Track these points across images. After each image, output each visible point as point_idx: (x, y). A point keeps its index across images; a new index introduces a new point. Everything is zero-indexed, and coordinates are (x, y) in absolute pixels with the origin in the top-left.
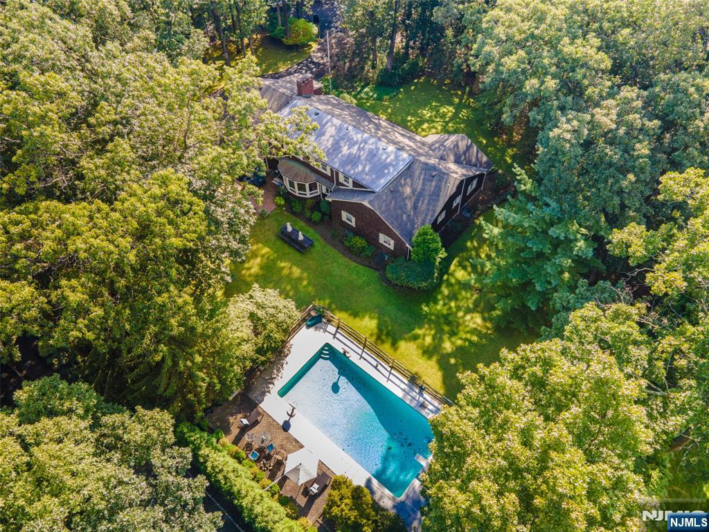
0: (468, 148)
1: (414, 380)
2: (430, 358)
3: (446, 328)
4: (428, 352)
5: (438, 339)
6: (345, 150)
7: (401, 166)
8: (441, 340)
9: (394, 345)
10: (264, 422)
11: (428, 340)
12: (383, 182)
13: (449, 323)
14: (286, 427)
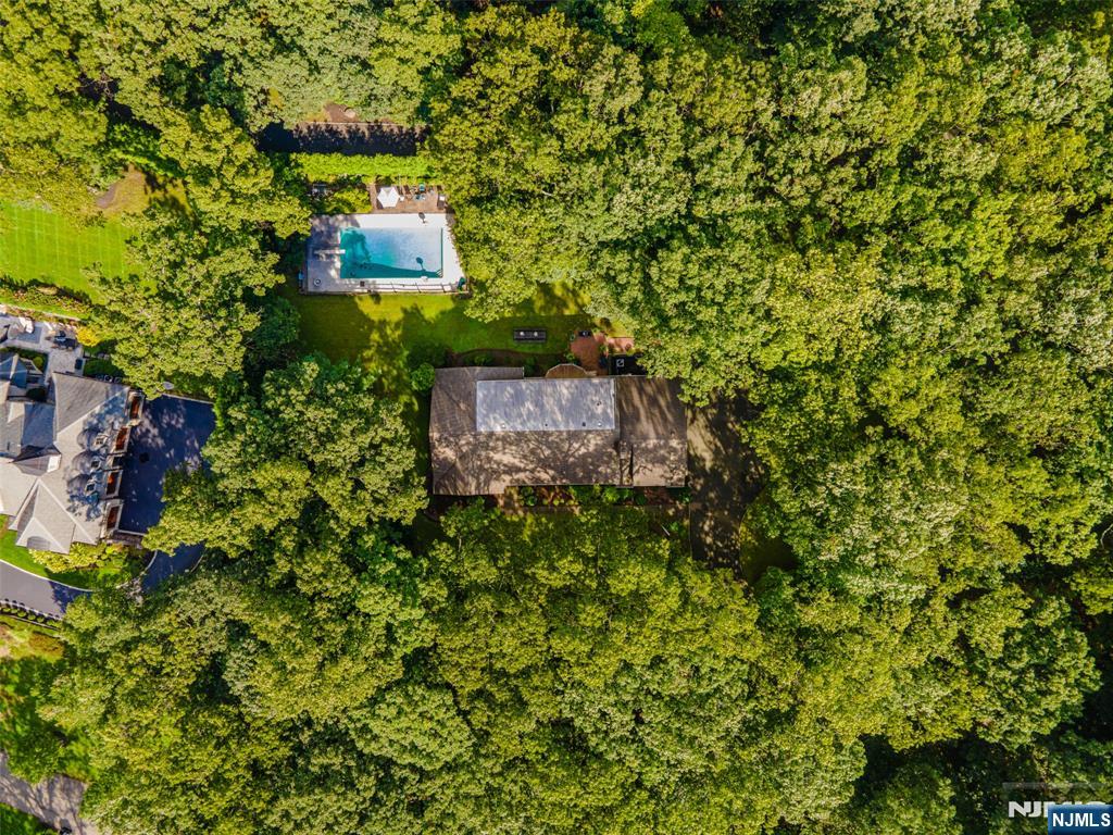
0: (456, 488)
1: (376, 297)
2: (380, 322)
3: (385, 349)
4: (383, 323)
5: (383, 336)
6: (529, 405)
7: (479, 419)
8: (381, 336)
9: (405, 311)
10: (435, 208)
11: (389, 332)
12: (480, 394)
13: (387, 353)
14: (422, 215)
